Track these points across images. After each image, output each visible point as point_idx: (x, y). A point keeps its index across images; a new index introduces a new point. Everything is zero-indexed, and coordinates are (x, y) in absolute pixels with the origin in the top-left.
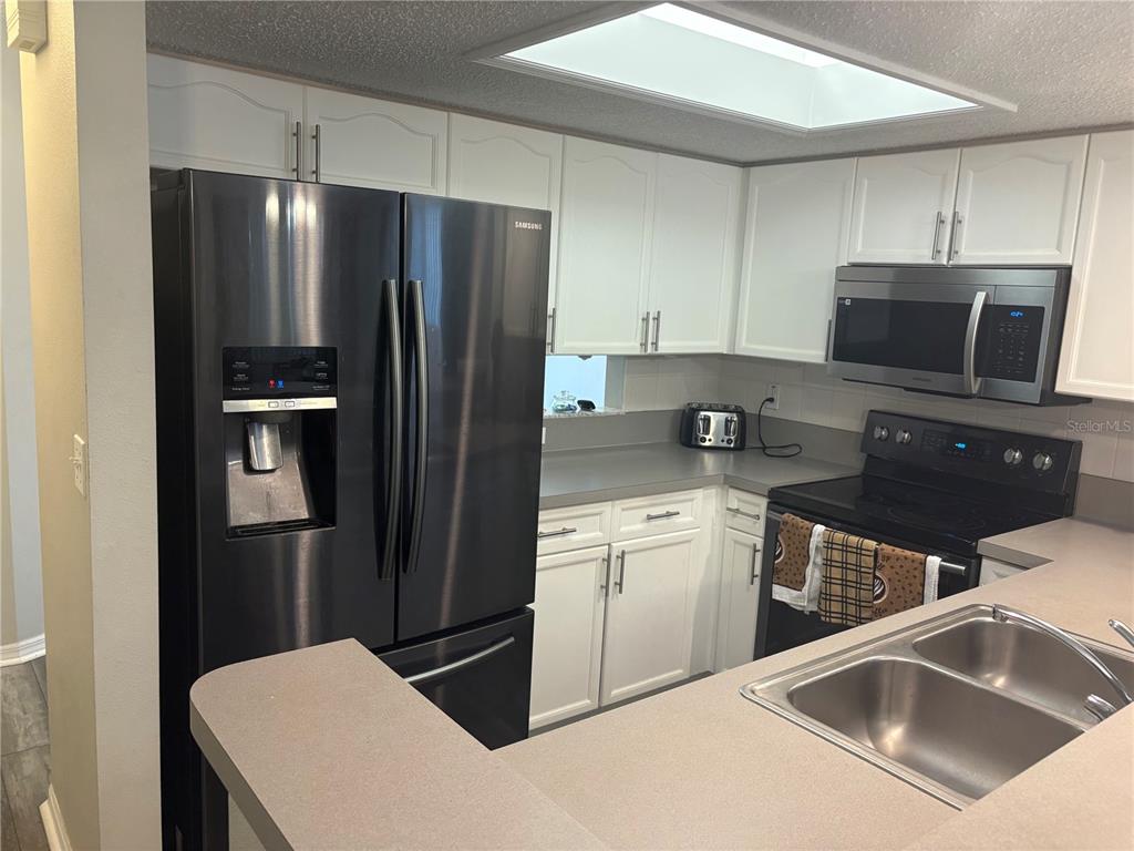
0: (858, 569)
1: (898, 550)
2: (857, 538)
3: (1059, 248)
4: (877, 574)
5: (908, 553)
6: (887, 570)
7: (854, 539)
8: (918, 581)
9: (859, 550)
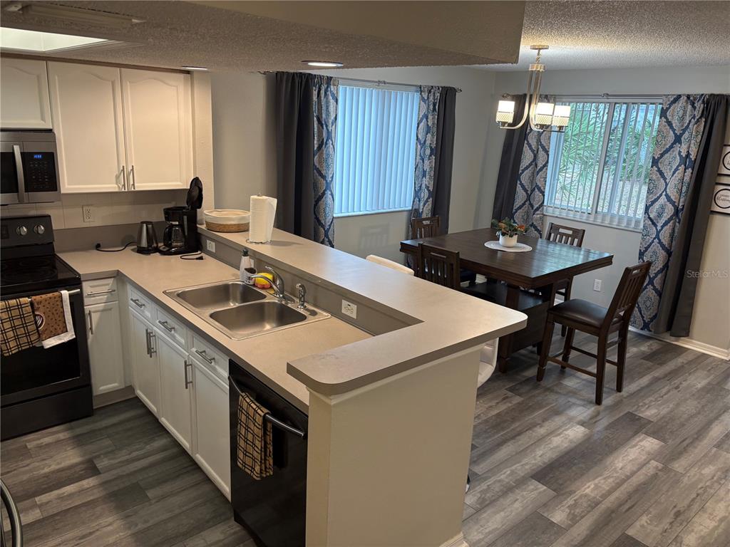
0: (22, 317)
1: (44, 296)
2: (15, 300)
3: (43, 119)
4: (37, 313)
5: (50, 295)
6: (42, 309)
7: (13, 302)
8: (60, 306)
9: (20, 306)
